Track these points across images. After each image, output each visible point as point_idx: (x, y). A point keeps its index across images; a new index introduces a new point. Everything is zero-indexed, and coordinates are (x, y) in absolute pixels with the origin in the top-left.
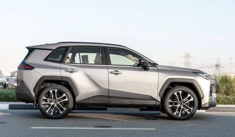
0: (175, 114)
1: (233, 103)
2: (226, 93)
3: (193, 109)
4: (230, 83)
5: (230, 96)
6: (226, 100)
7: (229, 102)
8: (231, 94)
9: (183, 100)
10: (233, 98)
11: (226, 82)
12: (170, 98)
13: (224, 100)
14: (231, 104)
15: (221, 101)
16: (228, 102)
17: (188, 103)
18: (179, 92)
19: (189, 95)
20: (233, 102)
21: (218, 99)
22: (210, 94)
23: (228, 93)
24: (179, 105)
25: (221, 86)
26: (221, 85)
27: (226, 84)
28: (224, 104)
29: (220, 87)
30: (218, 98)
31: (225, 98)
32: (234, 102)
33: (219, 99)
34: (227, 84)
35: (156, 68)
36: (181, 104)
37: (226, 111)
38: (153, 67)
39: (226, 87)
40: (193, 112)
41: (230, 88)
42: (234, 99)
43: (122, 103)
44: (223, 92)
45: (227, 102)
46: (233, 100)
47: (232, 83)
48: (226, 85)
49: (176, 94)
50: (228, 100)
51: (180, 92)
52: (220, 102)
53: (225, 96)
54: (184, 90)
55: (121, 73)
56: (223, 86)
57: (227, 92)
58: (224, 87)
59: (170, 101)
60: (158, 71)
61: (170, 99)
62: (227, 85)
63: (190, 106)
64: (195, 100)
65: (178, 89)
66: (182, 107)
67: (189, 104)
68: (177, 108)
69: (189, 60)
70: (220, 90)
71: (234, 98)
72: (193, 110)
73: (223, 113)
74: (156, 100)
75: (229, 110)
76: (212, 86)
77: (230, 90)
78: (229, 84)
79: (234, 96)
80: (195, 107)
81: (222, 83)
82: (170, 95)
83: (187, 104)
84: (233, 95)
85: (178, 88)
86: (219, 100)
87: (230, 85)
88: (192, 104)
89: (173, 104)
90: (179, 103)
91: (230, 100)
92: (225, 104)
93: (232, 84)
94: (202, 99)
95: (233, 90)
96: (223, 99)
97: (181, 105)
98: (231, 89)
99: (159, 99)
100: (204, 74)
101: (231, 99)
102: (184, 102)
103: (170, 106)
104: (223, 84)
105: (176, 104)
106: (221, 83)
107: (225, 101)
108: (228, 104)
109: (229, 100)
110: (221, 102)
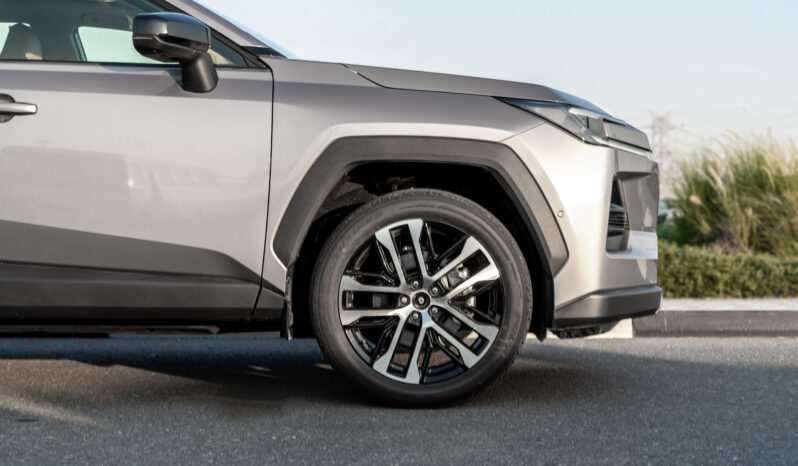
0: (382, 365)
1: (786, 290)
2: (756, 240)
3: (501, 335)
4: (778, 193)
5: (773, 253)
6: (751, 276)
7: (768, 286)
8: (782, 243)
9: (435, 277)
10: (785, 265)
11: (759, 191)
12: (350, 266)
13: (741, 274)
14: (779, 294)
15: (726, 277)
16: (760, 286)
17: (470, 295)
18: (406, 228)
19: (472, 246)
20: (787, 284)
21: (708, 273)
22: (610, 234)
23: (767, 242)
24: (411, 307)
25: (734, 209)
26: (737, 204)
27: (760, 199)
28: (739, 293)
29: (731, 213)
30: (710, 264)
31: (745, 266)
32: (794, 282)
33: (715, 268)
34: (764, 196)
35: (265, 76)
36: (421, 300)
37: (745, 333)
38: (248, 67)
39: (757, 210)
40: (502, 353)
41: (776, 216)
42: (789, 268)
43: (38, 302)
44: (742, 236)
45: (754, 287)
46: (786, 273)
47: (788, 195)
48: (757, 202)
49: (384, 236)
50: (759, 274)
51: (416, 226)
52: (721, 287)
53: (748, 254)
54: (437, 216)
55: (32, 109)
56: (743, 206)
57: (763, 236)
58: (750, 212)
59: (349, 283)
60: (274, 92)
61: (349, 269)
62: (764, 204)
63: (478, 319)
64: (512, 277)
65: (397, 209)
66: (428, 323)
67: (472, 302)
68: (394, 329)
69: (665, 140)
70: (731, 230)
71: (794, 265)
72: (497, 343)
73: (724, 342)
74: (262, 283)
75: (763, 328)
76: (624, 186)
77: (778, 227)
78: (772, 198)
79: (796, 254)
80: (513, 319)
81: (739, 194)
82: (346, 245)
83: (460, 301)
84: (790, 250)
85: (396, 200)
86: (718, 274)
87: (776, 203)
88: (491, 301)
89: (376, 301)
90: (412, 295)
91: (772, 276)
92: (746, 293)
93: (783, 199)
94: (557, 271)
95: (791, 225)
96: (737, 269)
97: (424, 312)
98: (783, 222)
99: (278, 273)
100: (572, 111)
101: (779, 271)
102: (443, 292)
103: (349, 317)
104: (744, 198)
105: (392, 301)
106: (736, 196)
107: (744, 278)
108: (760, 294)
109: (767, 273)
110: (726, 284)
